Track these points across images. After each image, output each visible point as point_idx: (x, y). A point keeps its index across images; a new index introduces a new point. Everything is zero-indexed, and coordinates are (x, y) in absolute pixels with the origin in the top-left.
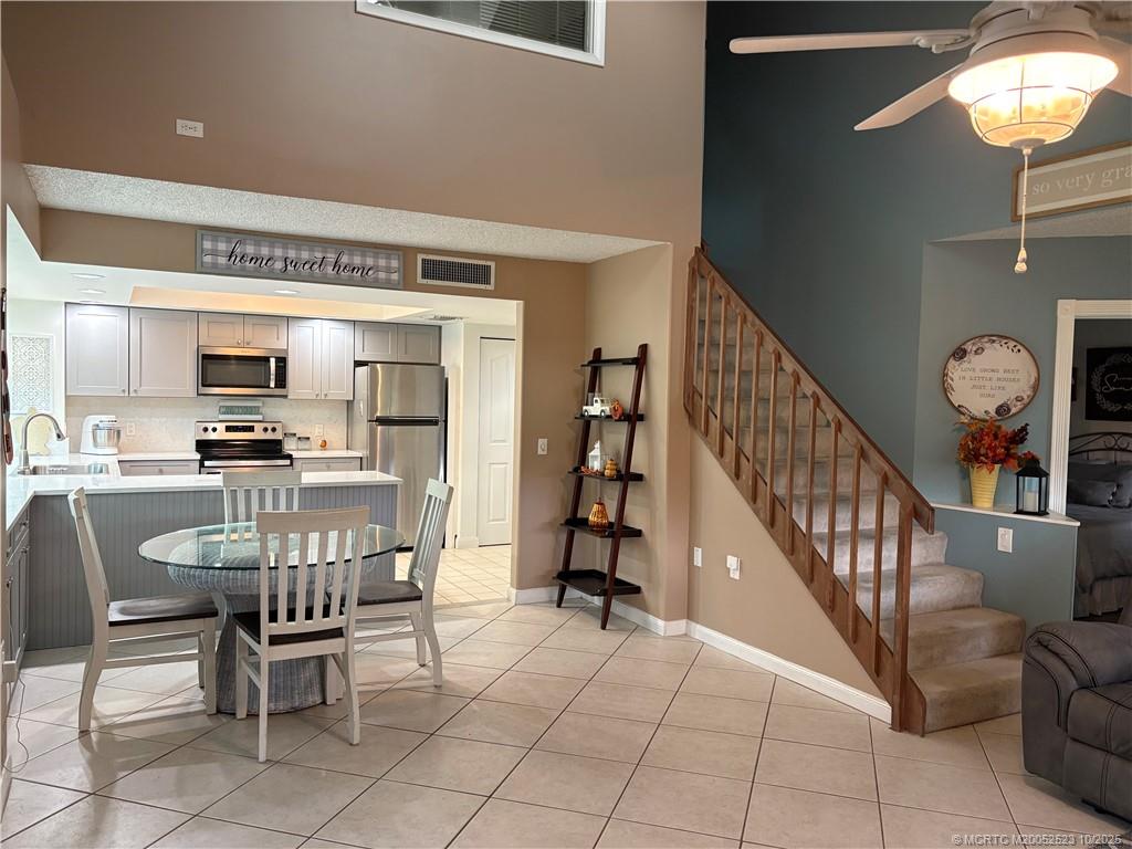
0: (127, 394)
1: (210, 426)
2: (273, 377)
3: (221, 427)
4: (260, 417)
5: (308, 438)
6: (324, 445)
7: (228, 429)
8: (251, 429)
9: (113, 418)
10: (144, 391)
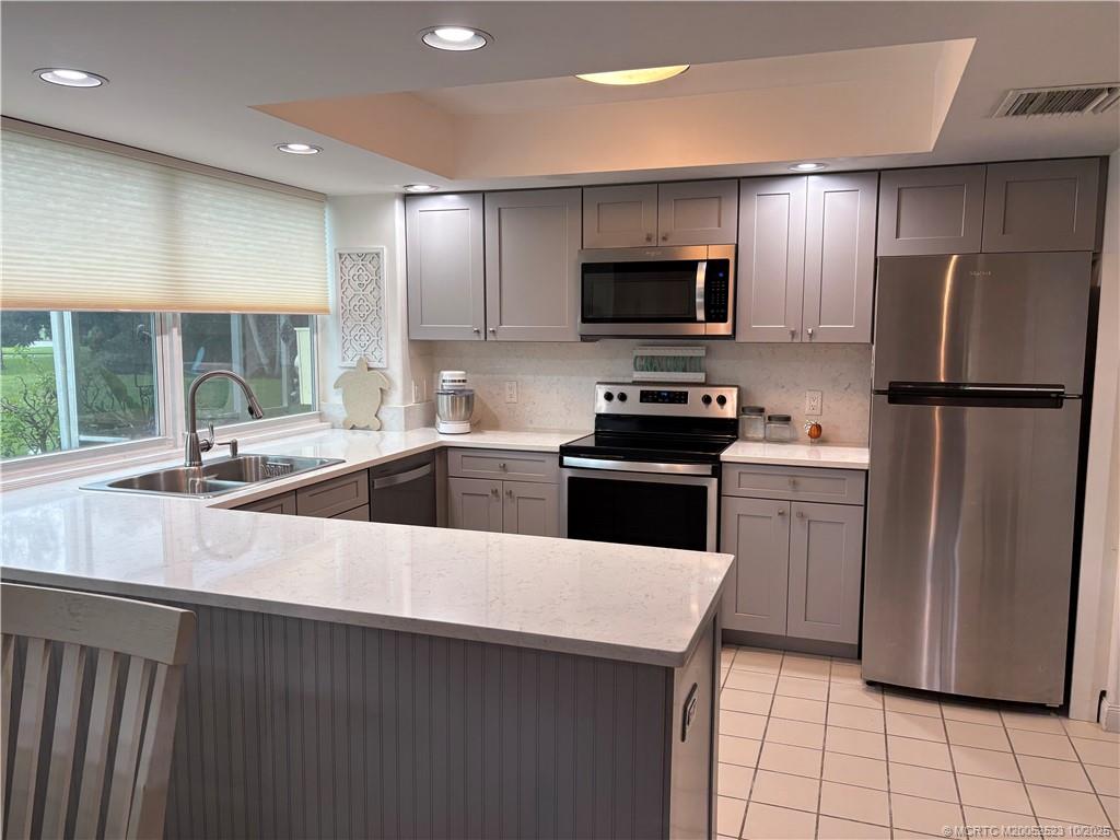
0: (483, 338)
1: (616, 391)
2: (700, 300)
3: (634, 393)
4: (700, 377)
5: (787, 419)
6: (817, 435)
7: (646, 397)
8: (681, 398)
9: (458, 374)
10: (509, 330)
